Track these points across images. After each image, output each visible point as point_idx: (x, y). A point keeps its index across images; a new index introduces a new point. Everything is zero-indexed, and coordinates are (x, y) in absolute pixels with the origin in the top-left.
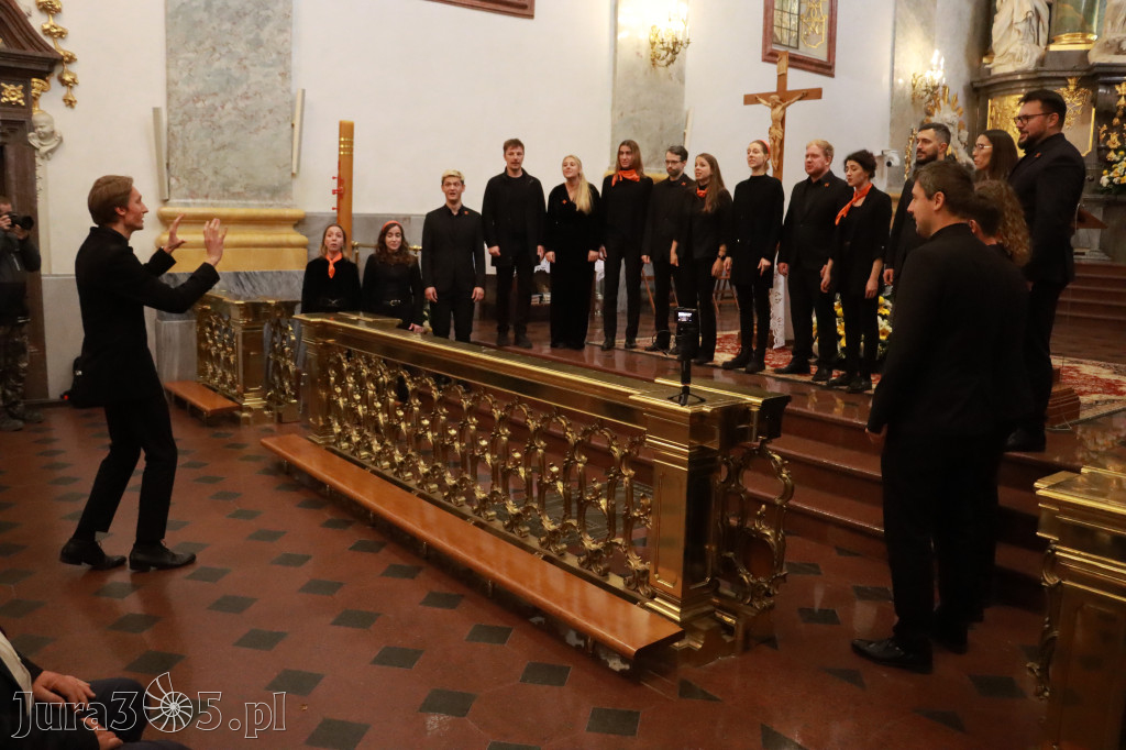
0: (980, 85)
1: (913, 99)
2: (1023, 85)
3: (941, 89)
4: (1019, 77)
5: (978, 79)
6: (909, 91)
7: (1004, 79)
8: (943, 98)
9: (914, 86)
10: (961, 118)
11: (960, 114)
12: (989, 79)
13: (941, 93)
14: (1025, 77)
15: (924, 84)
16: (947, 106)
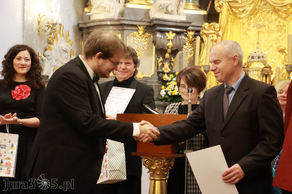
0: (84, 26)
1: (39, 31)
2: (111, 28)
3: (58, 25)
4: (109, 23)
5: (82, 22)
6: (36, 26)
7: (99, 23)
8: (60, 33)
9: (39, 22)
10: (72, 48)
11: (71, 45)
12: (90, 23)
13: (58, 29)
14: (113, 23)
15: (46, 21)
16: (63, 38)
